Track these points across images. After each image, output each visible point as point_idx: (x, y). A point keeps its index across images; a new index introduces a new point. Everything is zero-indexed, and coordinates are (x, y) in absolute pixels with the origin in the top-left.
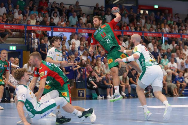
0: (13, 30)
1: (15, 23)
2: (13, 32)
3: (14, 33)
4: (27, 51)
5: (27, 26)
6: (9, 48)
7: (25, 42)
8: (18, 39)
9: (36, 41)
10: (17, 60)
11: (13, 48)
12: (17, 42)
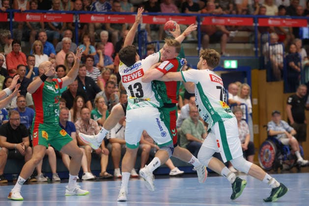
0: (230, 28)
1: (234, 12)
2: (230, 31)
3: (232, 34)
4: (260, 69)
5: (258, 18)
6: (223, 64)
7: (256, 52)
8: (241, 46)
9: (279, 48)
10: (245, 89)
11: (231, 64)
12: (239, 51)
